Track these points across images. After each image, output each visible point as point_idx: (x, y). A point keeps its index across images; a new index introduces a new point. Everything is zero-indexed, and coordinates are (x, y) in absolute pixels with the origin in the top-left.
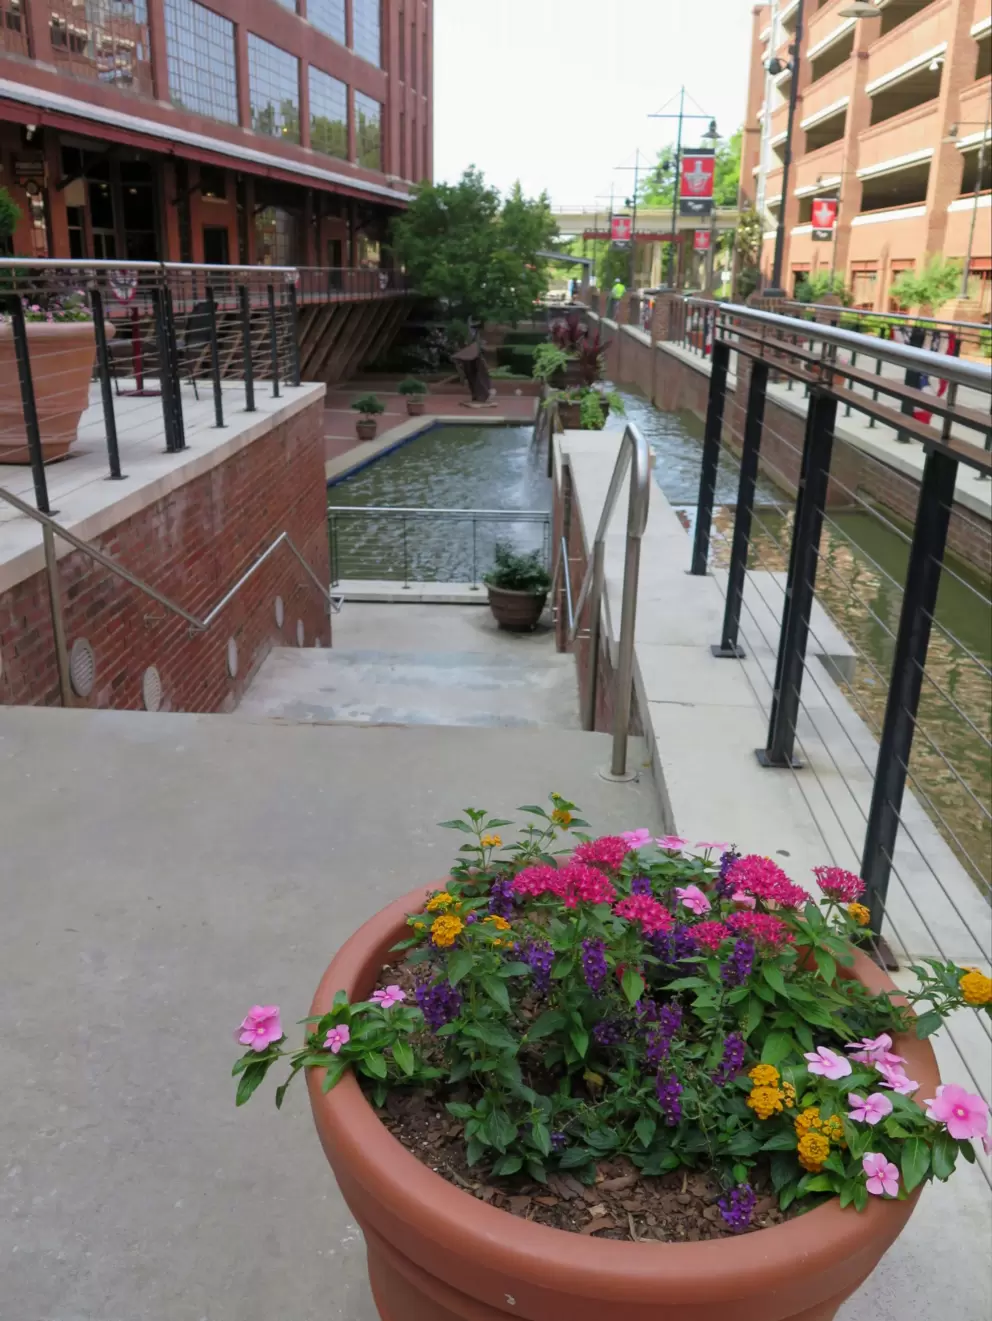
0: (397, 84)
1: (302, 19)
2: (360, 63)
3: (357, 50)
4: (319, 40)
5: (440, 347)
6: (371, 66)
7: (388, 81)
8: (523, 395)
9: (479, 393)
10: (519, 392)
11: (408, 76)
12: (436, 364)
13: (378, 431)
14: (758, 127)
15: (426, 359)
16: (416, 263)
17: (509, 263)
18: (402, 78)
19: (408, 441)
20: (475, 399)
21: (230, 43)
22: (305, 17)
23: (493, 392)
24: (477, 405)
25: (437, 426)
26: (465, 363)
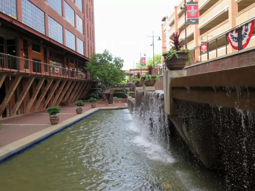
0: (87, 39)
1: (63, 18)
2: (78, 32)
3: (77, 29)
4: (68, 24)
5: (99, 93)
6: (81, 33)
7: (85, 37)
8: (121, 102)
9: (110, 102)
10: (120, 102)
11: (89, 38)
12: (98, 97)
13: (82, 112)
14: (165, 47)
15: (96, 96)
16: (92, 71)
17: (116, 70)
18: (88, 37)
19: (92, 114)
20: (109, 104)
21: (43, 17)
22: (64, 18)
23: (114, 102)
24: (110, 105)
25: (100, 110)
26: (106, 94)
